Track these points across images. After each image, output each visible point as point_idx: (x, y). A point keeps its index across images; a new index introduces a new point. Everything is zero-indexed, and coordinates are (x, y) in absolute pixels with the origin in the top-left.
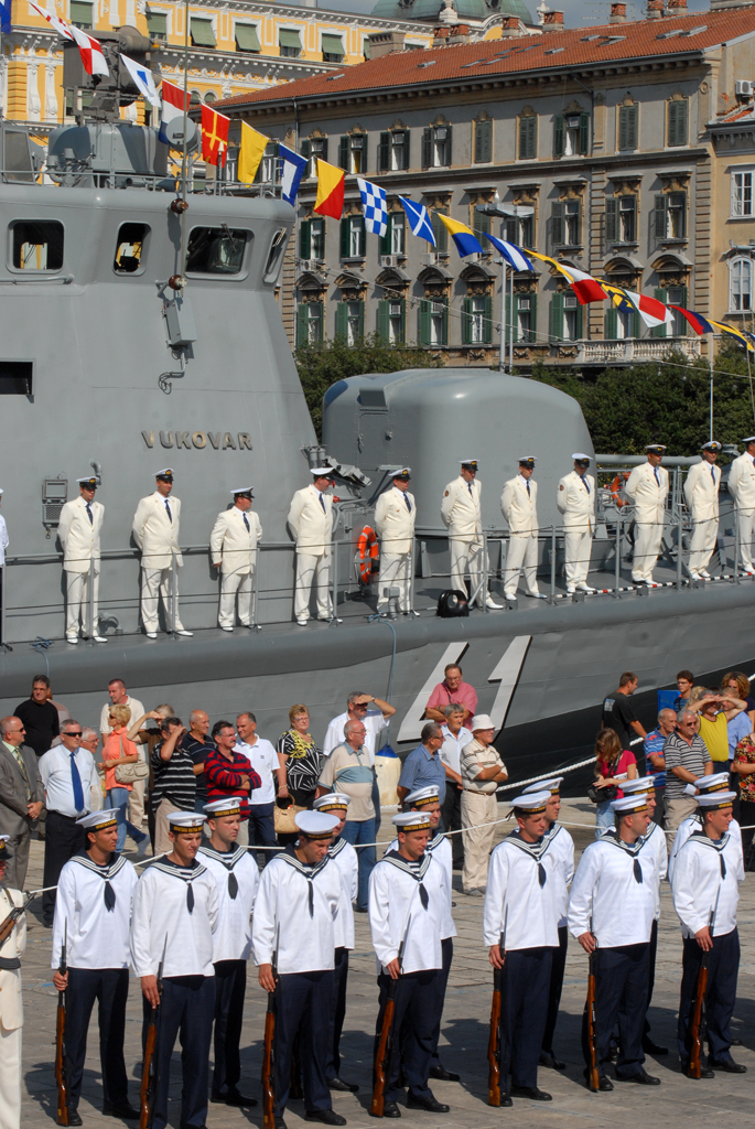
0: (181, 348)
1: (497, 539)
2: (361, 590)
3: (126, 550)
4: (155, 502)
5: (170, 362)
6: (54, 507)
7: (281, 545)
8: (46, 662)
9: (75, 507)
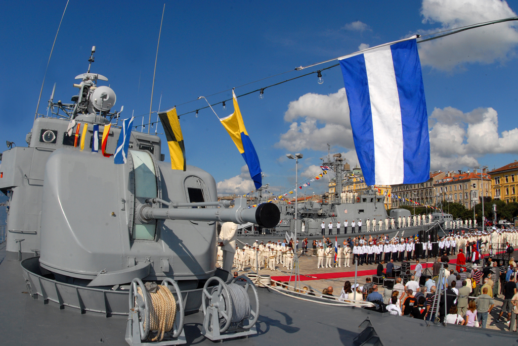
0: (376, 208)
1: (402, 223)
2: (390, 228)
3: (371, 224)
4: (374, 220)
5: (375, 209)
6: (366, 221)
7: (384, 224)
8: (365, 234)
9: (368, 221)
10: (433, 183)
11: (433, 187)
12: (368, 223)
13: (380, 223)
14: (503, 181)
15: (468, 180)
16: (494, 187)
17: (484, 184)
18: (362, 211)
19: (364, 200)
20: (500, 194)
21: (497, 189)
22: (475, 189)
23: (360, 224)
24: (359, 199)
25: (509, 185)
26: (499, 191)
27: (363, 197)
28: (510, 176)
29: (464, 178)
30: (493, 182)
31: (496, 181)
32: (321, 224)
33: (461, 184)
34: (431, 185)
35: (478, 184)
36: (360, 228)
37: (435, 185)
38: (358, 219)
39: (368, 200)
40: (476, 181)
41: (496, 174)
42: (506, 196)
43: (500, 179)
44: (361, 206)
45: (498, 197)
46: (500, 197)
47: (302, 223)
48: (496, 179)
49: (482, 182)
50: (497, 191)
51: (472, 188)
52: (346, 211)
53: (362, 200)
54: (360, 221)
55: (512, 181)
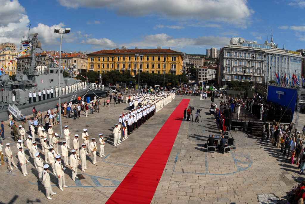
6: (55, 89)
10: (46, 58)
11: (46, 61)
12: (57, 89)
13: (63, 89)
14: (96, 60)
15: (72, 58)
16: (89, 63)
17: (81, 60)
18: (52, 80)
19: (52, 72)
20: (93, 67)
21: (92, 65)
22: (75, 63)
23: (52, 91)
24: (48, 71)
25: (101, 63)
26: (93, 65)
27: (51, 69)
28: (101, 57)
29: (68, 56)
30: (89, 60)
31: (91, 60)
32: (28, 93)
33: (66, 60)
34: (45, 59)
35: (78, 61)
36: (52, 94)
37: (47, 60)
38: (50, 87)
39: (55, 72)
40: (76, 58)
41: (92, 56)
42: (98, 69)
43: (94, 59)
44: (51, 76)
45: (92, 69)
46: (93, 69)
47: (12, 94)
48: (91, 58)
49: (80, 59)
50: (91, 65)
51: (74, 63)
52: (43, 81)
53: (50, 72)
54: (52, 89)
55: (103, 61)
